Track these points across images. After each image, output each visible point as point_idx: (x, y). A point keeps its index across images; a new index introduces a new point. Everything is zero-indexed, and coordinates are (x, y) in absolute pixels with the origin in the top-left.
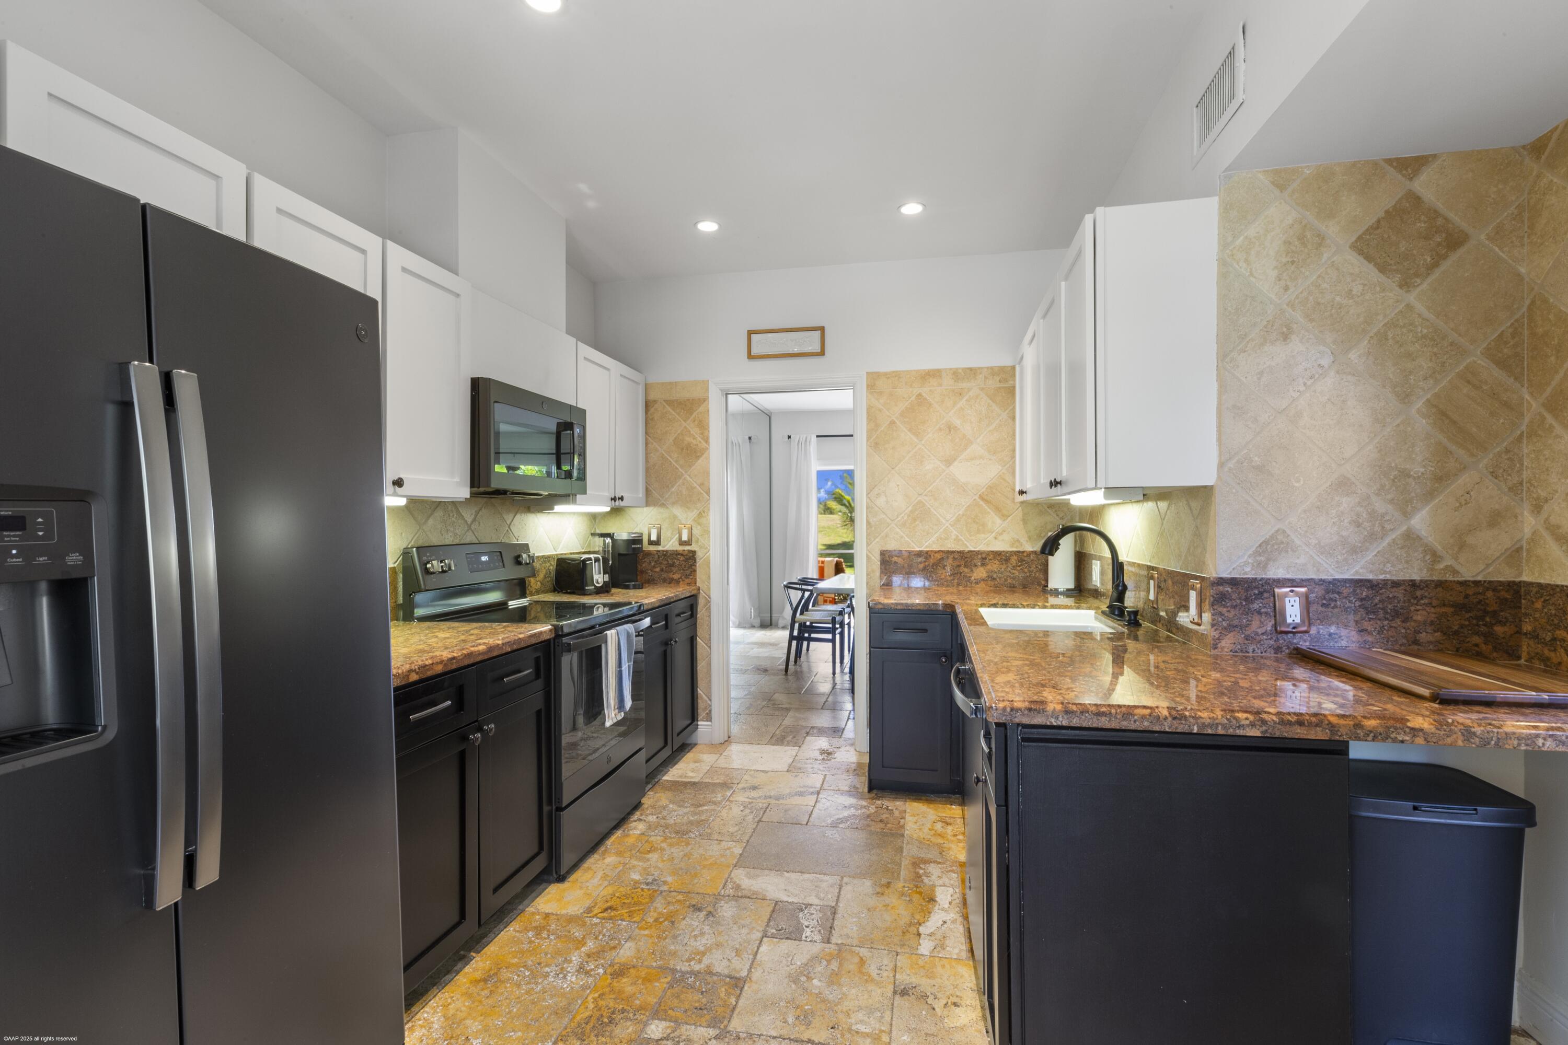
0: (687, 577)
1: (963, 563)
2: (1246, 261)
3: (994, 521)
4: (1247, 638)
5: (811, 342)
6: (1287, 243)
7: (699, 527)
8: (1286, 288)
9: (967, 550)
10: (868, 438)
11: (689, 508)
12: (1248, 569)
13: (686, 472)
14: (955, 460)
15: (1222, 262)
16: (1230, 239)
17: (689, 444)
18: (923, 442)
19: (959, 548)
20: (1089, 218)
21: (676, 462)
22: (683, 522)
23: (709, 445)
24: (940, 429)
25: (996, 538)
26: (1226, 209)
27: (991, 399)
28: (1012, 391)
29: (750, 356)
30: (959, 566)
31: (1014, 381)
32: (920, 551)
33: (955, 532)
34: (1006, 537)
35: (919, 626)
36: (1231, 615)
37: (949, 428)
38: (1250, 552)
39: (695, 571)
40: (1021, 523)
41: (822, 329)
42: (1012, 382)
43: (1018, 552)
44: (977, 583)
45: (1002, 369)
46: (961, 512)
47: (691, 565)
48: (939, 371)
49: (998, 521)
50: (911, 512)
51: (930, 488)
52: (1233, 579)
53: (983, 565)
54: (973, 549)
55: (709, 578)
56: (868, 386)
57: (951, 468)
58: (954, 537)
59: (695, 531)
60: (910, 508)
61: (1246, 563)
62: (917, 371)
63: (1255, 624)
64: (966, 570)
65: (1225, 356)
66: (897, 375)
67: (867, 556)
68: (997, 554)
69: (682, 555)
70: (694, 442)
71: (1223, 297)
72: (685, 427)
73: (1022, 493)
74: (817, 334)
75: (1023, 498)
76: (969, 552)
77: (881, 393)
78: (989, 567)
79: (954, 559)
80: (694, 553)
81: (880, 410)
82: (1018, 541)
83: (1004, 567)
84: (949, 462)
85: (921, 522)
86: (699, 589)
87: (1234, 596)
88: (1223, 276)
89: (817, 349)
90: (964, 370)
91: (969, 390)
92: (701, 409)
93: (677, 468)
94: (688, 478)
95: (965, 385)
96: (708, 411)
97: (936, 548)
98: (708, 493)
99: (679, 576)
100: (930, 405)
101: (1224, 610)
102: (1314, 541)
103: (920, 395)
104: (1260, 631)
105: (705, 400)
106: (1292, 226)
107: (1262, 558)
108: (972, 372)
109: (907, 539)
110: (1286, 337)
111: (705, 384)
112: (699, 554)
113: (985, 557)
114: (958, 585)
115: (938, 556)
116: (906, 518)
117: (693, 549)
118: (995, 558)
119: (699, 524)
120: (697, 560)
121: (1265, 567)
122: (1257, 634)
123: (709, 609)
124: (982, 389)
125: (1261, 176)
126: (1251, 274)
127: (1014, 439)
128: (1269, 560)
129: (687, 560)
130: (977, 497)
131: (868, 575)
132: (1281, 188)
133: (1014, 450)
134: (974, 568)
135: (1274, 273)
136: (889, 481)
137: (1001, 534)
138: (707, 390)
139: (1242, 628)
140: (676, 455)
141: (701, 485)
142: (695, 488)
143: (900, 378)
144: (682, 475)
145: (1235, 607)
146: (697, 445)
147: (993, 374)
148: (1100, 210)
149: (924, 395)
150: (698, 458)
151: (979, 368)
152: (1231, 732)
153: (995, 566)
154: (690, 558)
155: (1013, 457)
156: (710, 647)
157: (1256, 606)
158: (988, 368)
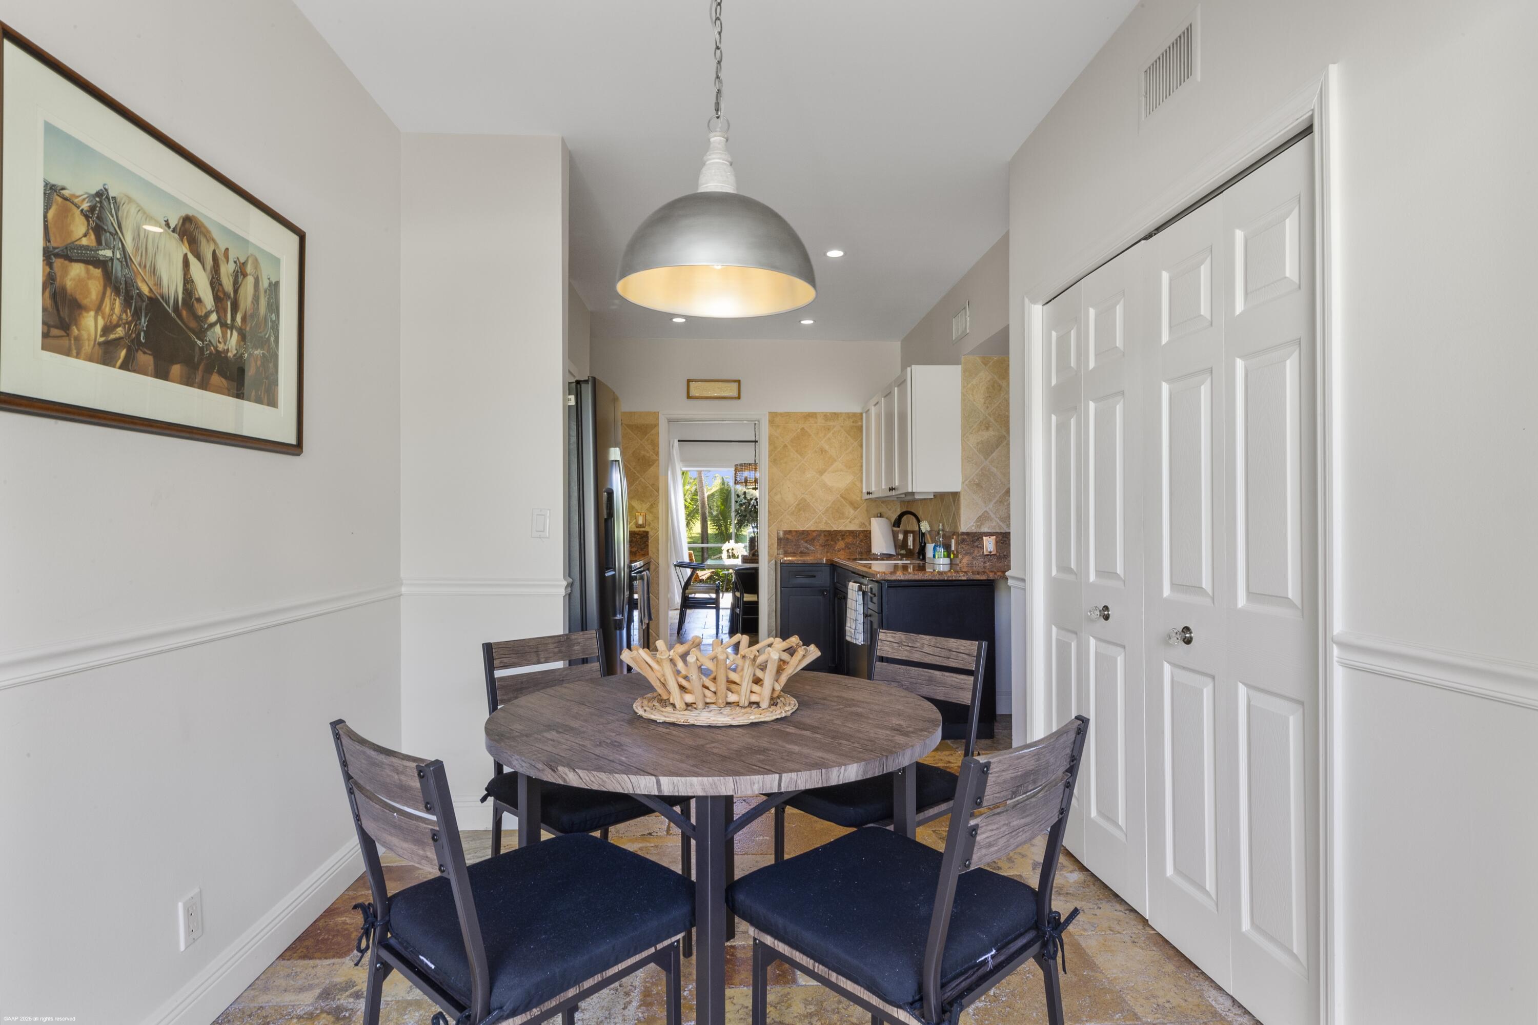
0: (642, 550)
1: (830, 538)
2: (972, 394)
3: (850, 512)
4: (973, 558)
5: (731, 390)
6: (988, 388)
7: (651, 515)
8: (988, 407)
9: (833, 529)
10: (770, 455)
11: (643, 501)
12: (974, 528)
13: (641, 476)
14: (825, 471)
15: (963, 395)
16: (966, 384)
17: (644, 456)
18: (805, 459)
19: (828, 529)
20: (909, 369)
21: (634, 468)
22: (639, 511)
23: (659, 457)
24: (816, 452)
25: (850, 522)
26: (964, 371)
27: (847, 433)
28: (860, 429)
29: (689, 397)
30: (828, 540)
31: (862, 422)
32: (803, 531)
33: (825, 518)
34: (856, 521)
35: (810, 574)
36: (966, 548)
37: (822, 451)
38: (974, 521)
39: (648, 545)
40: (865, 512)
41: (739, 382)
42: (860, 423)
43: (864, 531)
44: (838, 551)
45: (854, 414)
46: (829, 505)
47: (645, 542)
48: (815, 413)
49: (852, 511)
50: (798, 505)
51: (809, 490)
52: (967, 533)
53: (842, 539)
54: (836, 529)
55: (658, 550)
56: (769, 421)
57: (823, 477)
58: (824, 522)
59: (648, 517)
60: (796, 503)
61: (973, 526)
62: (802, 413)
63: (976, 552)
64: (832, 543)
65: (964, 435)
66: (788, 415)
67: (769, 534)
68: (852, 532)
69: (638, 534)
70: (648, 455)
71: (964, 409)
72: (641, 444)
73: (869, 493)
74: (736, 384)
75: (870, 496)
76: (834, 531)
77: (778, 426)
78: (846, 540)
79: (825, 535)
80: (647, 533)
81: (777, 438)
82: (864, 524)
83: (855, 540)
84: (821, 473)
85: (804, 511)
86: (651, 558)
87: (968, 540)
88: (963, 400)
89: (735, 394)
90: (831, 413)
91: (834, 427)
92: (653, 432)
93: (634, 473)
94: (643, 480)
95: (831, 423)
96: (658, 433)
97: (812, 528)
98: (658, 491)
99: (636, 549)
100: (810, 435)
101: (964, 546)
102: (999, 516)
103: (803, 429)
104: (978, 555)
105: (656, 425)
106: (989, 381)
107: (979, 524)
108: (835, 416)
109: (795, 523)
110: (987, 429)
111: (656, 415)
112: (651, 534)
113: (843, 534)
114: (827, 552)
115: (815, 534)
116: (794, 509)
117: (647, 530)
118: (850, 535)
119: (651, 512)
120: (649, 538)
121: (980, 528)
122: (976, 556)
123: (658, 572)
124: (842, 427)
125: (978, 359)
126: (974, 400)
127: (862, 459)
128: (981, 524)
129: (642, 538)
130: (838, 496)
131: (769, 547)
132: (986, 365)
133: (862, 466)
134: (837, 541)
135: (983, 401)
136: (783, 485)
137: (853, 520)
138: (658, 419)
139: (971, 554)
140: (634, 464)
141: (653, 485)
142: (648, 487)
143: (790, 417)
144: (638, 478)
145: (968, 545)
146: (649, 457)
147: (849, 418)
148: (913, 366)
149: (806, 428)
150: (650, 466)
151: (841, 413)
152: (957, 578)
153: (849, 540)
154: (644, 537)
155: (861, 470)
156: (658, 599)
157: (976, 544)
158: (845, 413)
